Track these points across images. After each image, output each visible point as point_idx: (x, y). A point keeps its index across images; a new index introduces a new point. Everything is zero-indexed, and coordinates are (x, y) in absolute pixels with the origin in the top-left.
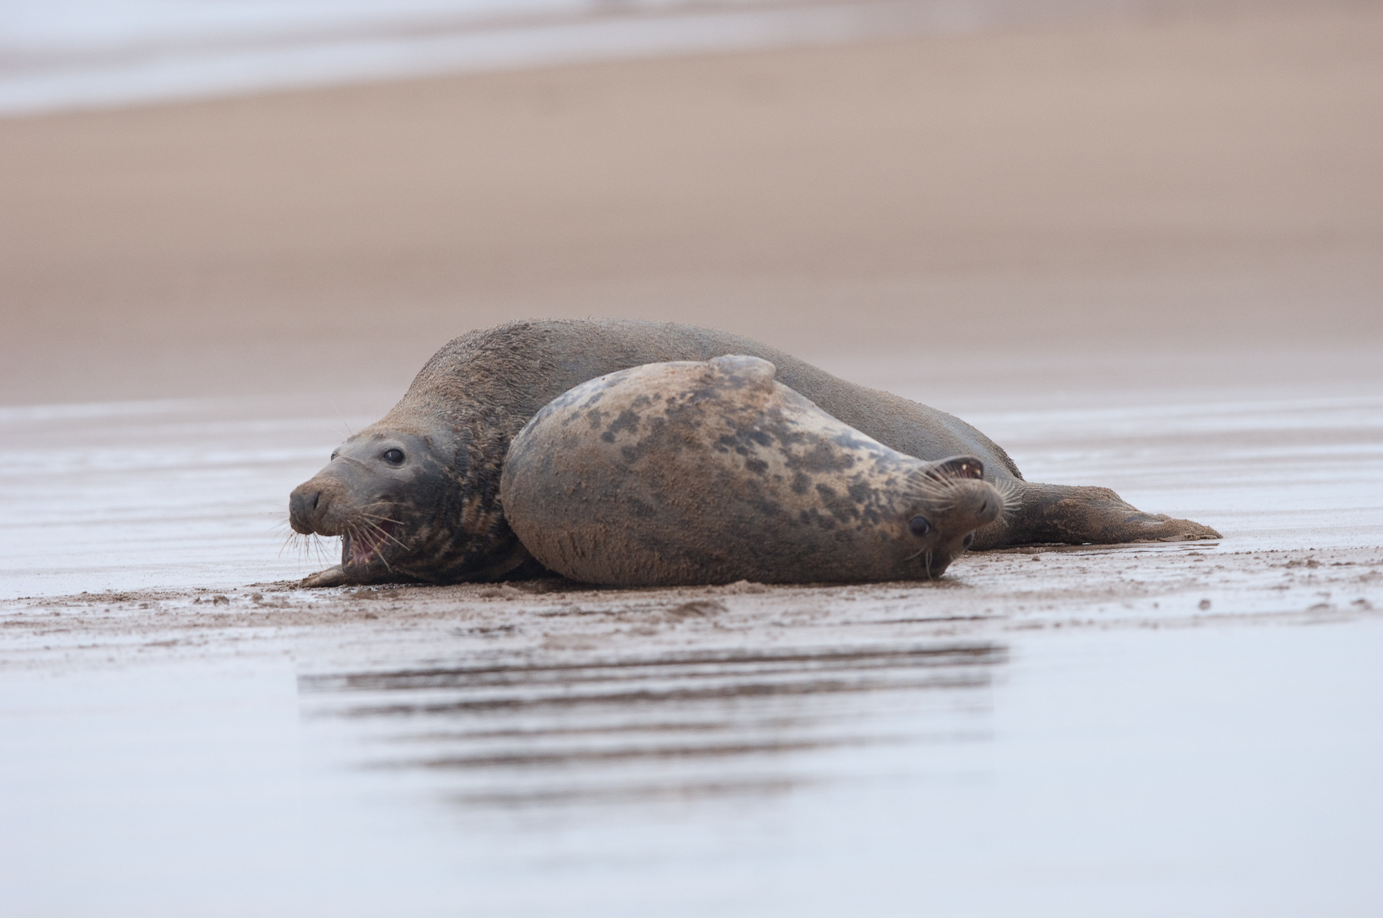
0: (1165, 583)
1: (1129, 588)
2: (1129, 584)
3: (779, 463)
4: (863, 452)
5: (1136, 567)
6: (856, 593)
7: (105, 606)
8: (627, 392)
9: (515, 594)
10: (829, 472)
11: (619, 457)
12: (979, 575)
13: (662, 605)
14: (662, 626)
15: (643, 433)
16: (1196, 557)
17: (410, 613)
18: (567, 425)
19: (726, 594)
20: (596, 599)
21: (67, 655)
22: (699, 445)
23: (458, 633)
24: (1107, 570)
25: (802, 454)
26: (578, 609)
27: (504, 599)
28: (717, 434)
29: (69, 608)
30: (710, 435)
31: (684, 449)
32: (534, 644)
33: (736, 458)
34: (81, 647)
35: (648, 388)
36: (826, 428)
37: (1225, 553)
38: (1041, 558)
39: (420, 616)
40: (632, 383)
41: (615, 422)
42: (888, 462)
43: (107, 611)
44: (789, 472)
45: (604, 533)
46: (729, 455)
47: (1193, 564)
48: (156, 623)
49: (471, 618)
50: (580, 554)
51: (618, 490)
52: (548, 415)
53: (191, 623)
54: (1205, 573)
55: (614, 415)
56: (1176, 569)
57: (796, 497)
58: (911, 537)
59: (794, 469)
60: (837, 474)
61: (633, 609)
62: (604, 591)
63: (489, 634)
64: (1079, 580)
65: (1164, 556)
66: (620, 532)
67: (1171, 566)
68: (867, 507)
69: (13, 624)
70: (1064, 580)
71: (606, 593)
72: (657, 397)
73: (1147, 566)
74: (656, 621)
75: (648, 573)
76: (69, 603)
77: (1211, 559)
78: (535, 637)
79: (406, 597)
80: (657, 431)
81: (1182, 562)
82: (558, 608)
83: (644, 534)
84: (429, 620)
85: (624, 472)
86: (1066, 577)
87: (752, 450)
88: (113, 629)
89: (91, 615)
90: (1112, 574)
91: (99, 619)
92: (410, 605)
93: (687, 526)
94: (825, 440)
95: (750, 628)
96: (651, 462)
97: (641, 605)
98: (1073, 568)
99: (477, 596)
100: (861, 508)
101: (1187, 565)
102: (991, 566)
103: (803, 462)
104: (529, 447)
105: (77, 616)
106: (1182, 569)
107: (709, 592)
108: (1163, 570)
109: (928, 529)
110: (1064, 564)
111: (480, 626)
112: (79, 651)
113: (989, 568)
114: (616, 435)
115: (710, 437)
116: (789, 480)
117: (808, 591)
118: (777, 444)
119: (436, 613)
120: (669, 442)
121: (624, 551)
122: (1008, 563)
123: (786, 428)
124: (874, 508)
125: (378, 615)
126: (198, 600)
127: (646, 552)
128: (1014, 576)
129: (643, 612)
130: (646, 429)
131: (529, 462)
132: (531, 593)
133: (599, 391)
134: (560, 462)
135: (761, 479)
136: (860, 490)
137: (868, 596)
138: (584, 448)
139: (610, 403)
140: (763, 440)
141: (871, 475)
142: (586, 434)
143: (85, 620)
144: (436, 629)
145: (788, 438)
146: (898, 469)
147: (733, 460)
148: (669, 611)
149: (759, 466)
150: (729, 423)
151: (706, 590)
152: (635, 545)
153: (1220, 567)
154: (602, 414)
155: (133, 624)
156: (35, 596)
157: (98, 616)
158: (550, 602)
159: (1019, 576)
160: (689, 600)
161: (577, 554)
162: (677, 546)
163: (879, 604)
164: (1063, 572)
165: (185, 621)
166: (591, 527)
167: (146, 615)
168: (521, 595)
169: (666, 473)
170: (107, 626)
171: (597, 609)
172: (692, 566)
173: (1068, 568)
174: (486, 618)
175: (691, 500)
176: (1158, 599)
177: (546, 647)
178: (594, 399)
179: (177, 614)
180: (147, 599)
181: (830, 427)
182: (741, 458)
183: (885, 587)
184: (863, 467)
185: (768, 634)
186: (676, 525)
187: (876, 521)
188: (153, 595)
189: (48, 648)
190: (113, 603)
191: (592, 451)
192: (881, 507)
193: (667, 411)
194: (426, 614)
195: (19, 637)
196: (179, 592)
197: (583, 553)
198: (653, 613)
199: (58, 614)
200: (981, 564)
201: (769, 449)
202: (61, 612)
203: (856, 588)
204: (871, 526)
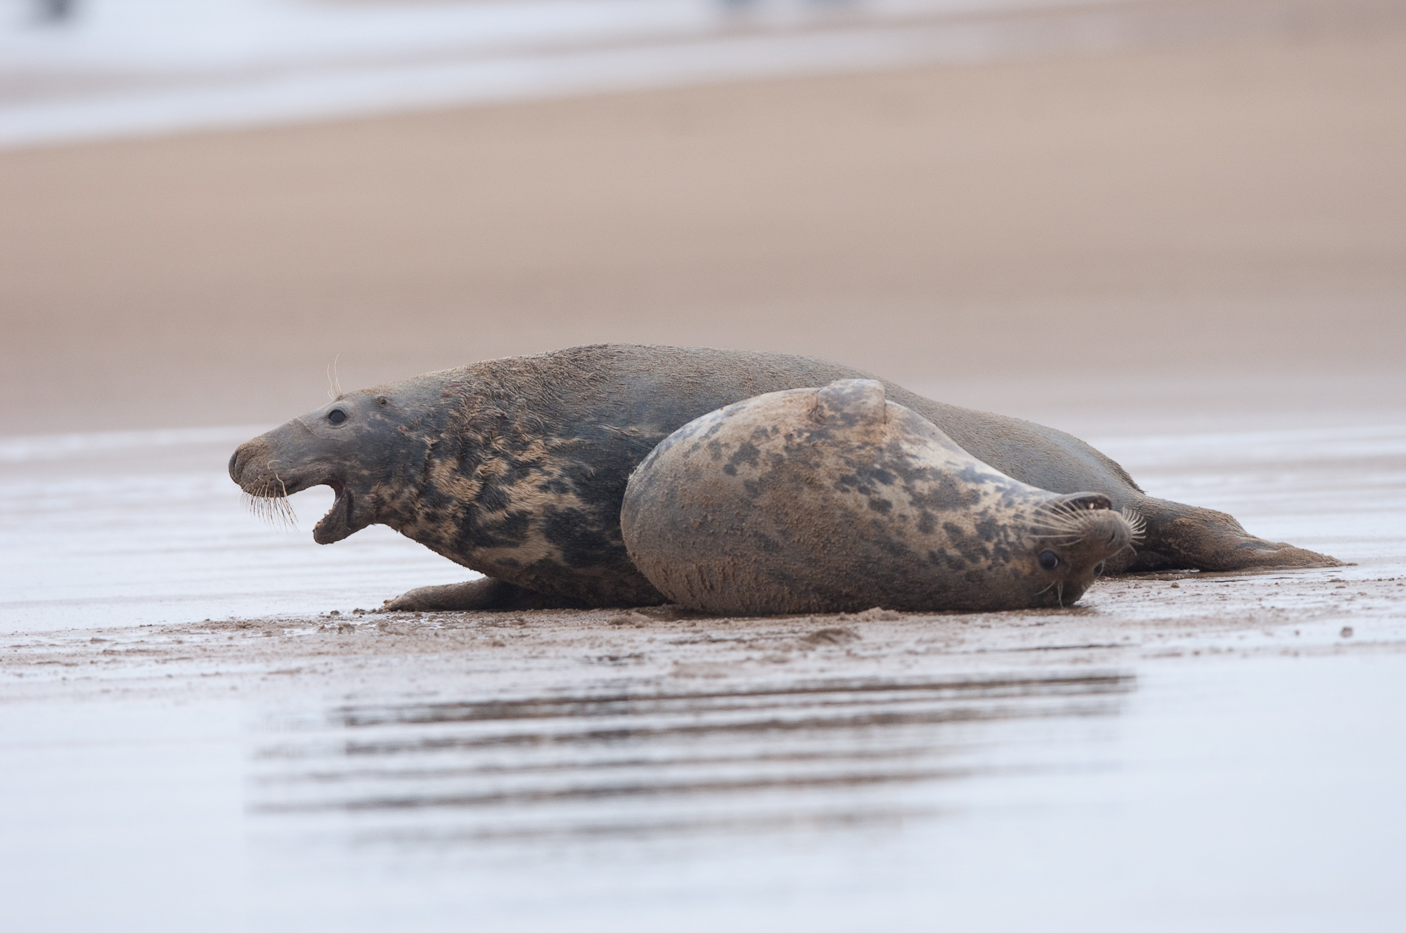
0: (1306, 610)
1: (1270, 615)
2: (1269, 611)
3: (903, 501)
4: (989, 486)
5: (1277, 593)
6: (992, 620)
7: (227, 633)
8: (746, 422)
9: (645, 622)
10: (955, 510)
11: (742, 490)
12: (1116, 601)
13: (794, 632)
14: (794, 654)
15: (764, 468)
16: (1338, 584)
17: (539, 640)
18: (688, 457)
19: (859, 622)
20: (727, 626)
21: (189, 683)
22: (820, 485)
23: (587, 660)
24: (1247, 597)
25: (926, 492)
26: (709, 636)
27: (634, 626)
28: (837, 475)
29: (191, 635)
30: (830, 476)
31: (806, 489)
32: (664, 672)
33: (859, 499)
34: (204, 675)
35: (766, 419)
36: (948, 462)
37: (1368, 580)
38: (1180, 585)
39: (548, 643)
40: (750, 412)
41: (736, 454)
42: (1015, 495)
43: (231, 638)
44: (915, 511)
45: (733, 566)
46: (851, 494)
47: (1334, 591)
48: (280, 651)
49: (600, 646)
50: (708, 588)
51: (744, 524)
52: (667, 448)
53: (316, 651)
54: (1347, 600)
55: (734, 446)
56: (1317, 595)
57: (924, 537)
58: (1041, 571)
59: (919, 508)
60: (964, 511)
61: (765, 636)
62: (735, 618)
63: (618, 662)
64: (1219, 607)
65: (1305, 582)
66: (748, 565)
67: (1312, 593)
68: (996, 545)
69: (134, 652)
70: (1204, 607)
71: (738, 621)
72: (776, 430)
73: (1288, 593)
74: (788, 648)
75: (779, 605)
76: (192, 631)
77: (1353, 585)
78: (665, 665)
79: (534, 624)
80: (777, 468)
81: (1324, 588)
82: (688, 636)
83: (772, 568)
84: (557, 648)
85: (749, 506)
86: (1206, 604)
87: (874, 489)
88: (236, 657)
89: (214, 643)
90: (1252, 601)
91: (221, 646)
92: (538, 633)
93: (814, 564)
94: (949, 476)
95: (884, 656)
96: (774, 499)
97: (773, 633)
98: (1212, 595)
99: (606, 623)
100: (990, 546)
101: (1330, 592)
102: (1129, 593)
103: (927, 501)
104: (650, 482)
105: (200, 644)
106: (1323, 596)
107: (842, 619)
108: (1305, 597)
109: (1057, 561)
110: (1203, 591)
111: (609, 654)
112: (202, 679)
113: (1127, 595)
114: (738, 468)
115: (830, 478)
116: (914, 519)
117: (942, 618)
118: (899, 482)
119: (564, 641)
120: (791, 481)
121: (753, 584)
122: (1147, 589)
123: (908, 464)
124: (1003, 546)
125: (505, 643)
126: (322, 628)
127: (776, 586)
128: (1152, 603)
129: (775, 639)
130: (767, 464)
131: (652, 498)
132: (661, 621)
133: (719, 421)
134: (685, 495)
135: (886, 518)
136: (988, 527)
137: (1005, 623)
138: (707, 480)
139: (730, 433)
140: (885, 478)
141: (997, 510)
142: (708, 467)
143: (208, 648)
144: (565, 657)
145: (912, 475)
146: (1026, 501)
147: (856, 500)
148: (802, 639)
149: (883, 506)
150: (848, 463)
151: (839, 617)
152: (763, 578)
153: (1362, 594)
154: (723, 445)
155: (256, 652)
156: (157, 623)
157: (221, 644)
158: (680, 629)
159: (1157, 604)
160: (821, 628)
161: (705, 588)
162: (805, 582)
163: (1015, 632)
164: (1202, 599)
165: (309, 649)
166: (719, 560)
167: (270, 643)
168: (651, 623)
169: (790, 511)
170: (230, 654)
171: (728, 637)
172: (823, 601)
173: (1208, 595)
174: (615, 646)
175: (816, 540)
176: (1299, 627)
177: (676, 675)
178: (714, 430)
179: (301, 641)
180: (271, 627)
181: (952, 461)
182: (863, 498)
183: (1021, 615)
184: (990, 501)
185: (902, 662)
186: (803, 562)
187: (1007, 560)
188: (277, 622)
189: (170, 676)
190: (237, 630)
191: (715, 484)
192: (1010, 544)
193: (786, 448)
194: (555, 642)
195: (140, 665)
196: (304, 619)
197: (712, 587)
198: (785, 640)
199: (180, 642)
200: (1119, 591)
201: (892, 487)
202: (184, 640)
203: (992, 615)
204: (1002, 565)
